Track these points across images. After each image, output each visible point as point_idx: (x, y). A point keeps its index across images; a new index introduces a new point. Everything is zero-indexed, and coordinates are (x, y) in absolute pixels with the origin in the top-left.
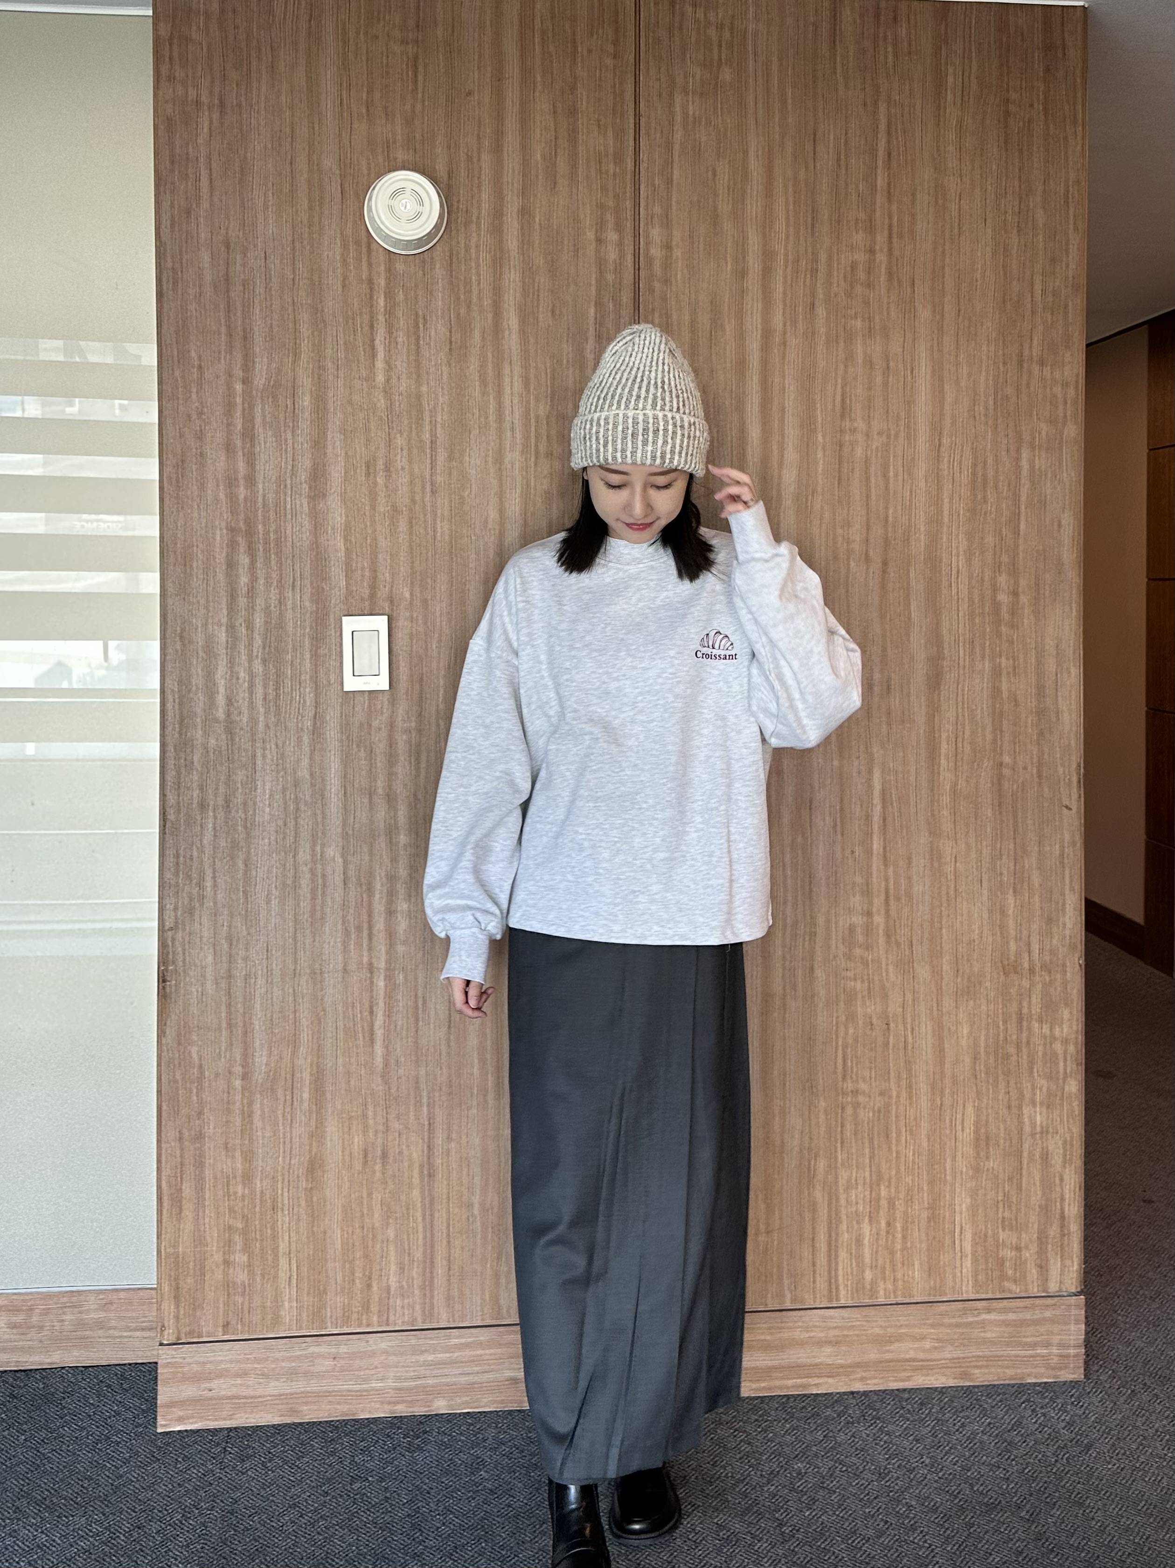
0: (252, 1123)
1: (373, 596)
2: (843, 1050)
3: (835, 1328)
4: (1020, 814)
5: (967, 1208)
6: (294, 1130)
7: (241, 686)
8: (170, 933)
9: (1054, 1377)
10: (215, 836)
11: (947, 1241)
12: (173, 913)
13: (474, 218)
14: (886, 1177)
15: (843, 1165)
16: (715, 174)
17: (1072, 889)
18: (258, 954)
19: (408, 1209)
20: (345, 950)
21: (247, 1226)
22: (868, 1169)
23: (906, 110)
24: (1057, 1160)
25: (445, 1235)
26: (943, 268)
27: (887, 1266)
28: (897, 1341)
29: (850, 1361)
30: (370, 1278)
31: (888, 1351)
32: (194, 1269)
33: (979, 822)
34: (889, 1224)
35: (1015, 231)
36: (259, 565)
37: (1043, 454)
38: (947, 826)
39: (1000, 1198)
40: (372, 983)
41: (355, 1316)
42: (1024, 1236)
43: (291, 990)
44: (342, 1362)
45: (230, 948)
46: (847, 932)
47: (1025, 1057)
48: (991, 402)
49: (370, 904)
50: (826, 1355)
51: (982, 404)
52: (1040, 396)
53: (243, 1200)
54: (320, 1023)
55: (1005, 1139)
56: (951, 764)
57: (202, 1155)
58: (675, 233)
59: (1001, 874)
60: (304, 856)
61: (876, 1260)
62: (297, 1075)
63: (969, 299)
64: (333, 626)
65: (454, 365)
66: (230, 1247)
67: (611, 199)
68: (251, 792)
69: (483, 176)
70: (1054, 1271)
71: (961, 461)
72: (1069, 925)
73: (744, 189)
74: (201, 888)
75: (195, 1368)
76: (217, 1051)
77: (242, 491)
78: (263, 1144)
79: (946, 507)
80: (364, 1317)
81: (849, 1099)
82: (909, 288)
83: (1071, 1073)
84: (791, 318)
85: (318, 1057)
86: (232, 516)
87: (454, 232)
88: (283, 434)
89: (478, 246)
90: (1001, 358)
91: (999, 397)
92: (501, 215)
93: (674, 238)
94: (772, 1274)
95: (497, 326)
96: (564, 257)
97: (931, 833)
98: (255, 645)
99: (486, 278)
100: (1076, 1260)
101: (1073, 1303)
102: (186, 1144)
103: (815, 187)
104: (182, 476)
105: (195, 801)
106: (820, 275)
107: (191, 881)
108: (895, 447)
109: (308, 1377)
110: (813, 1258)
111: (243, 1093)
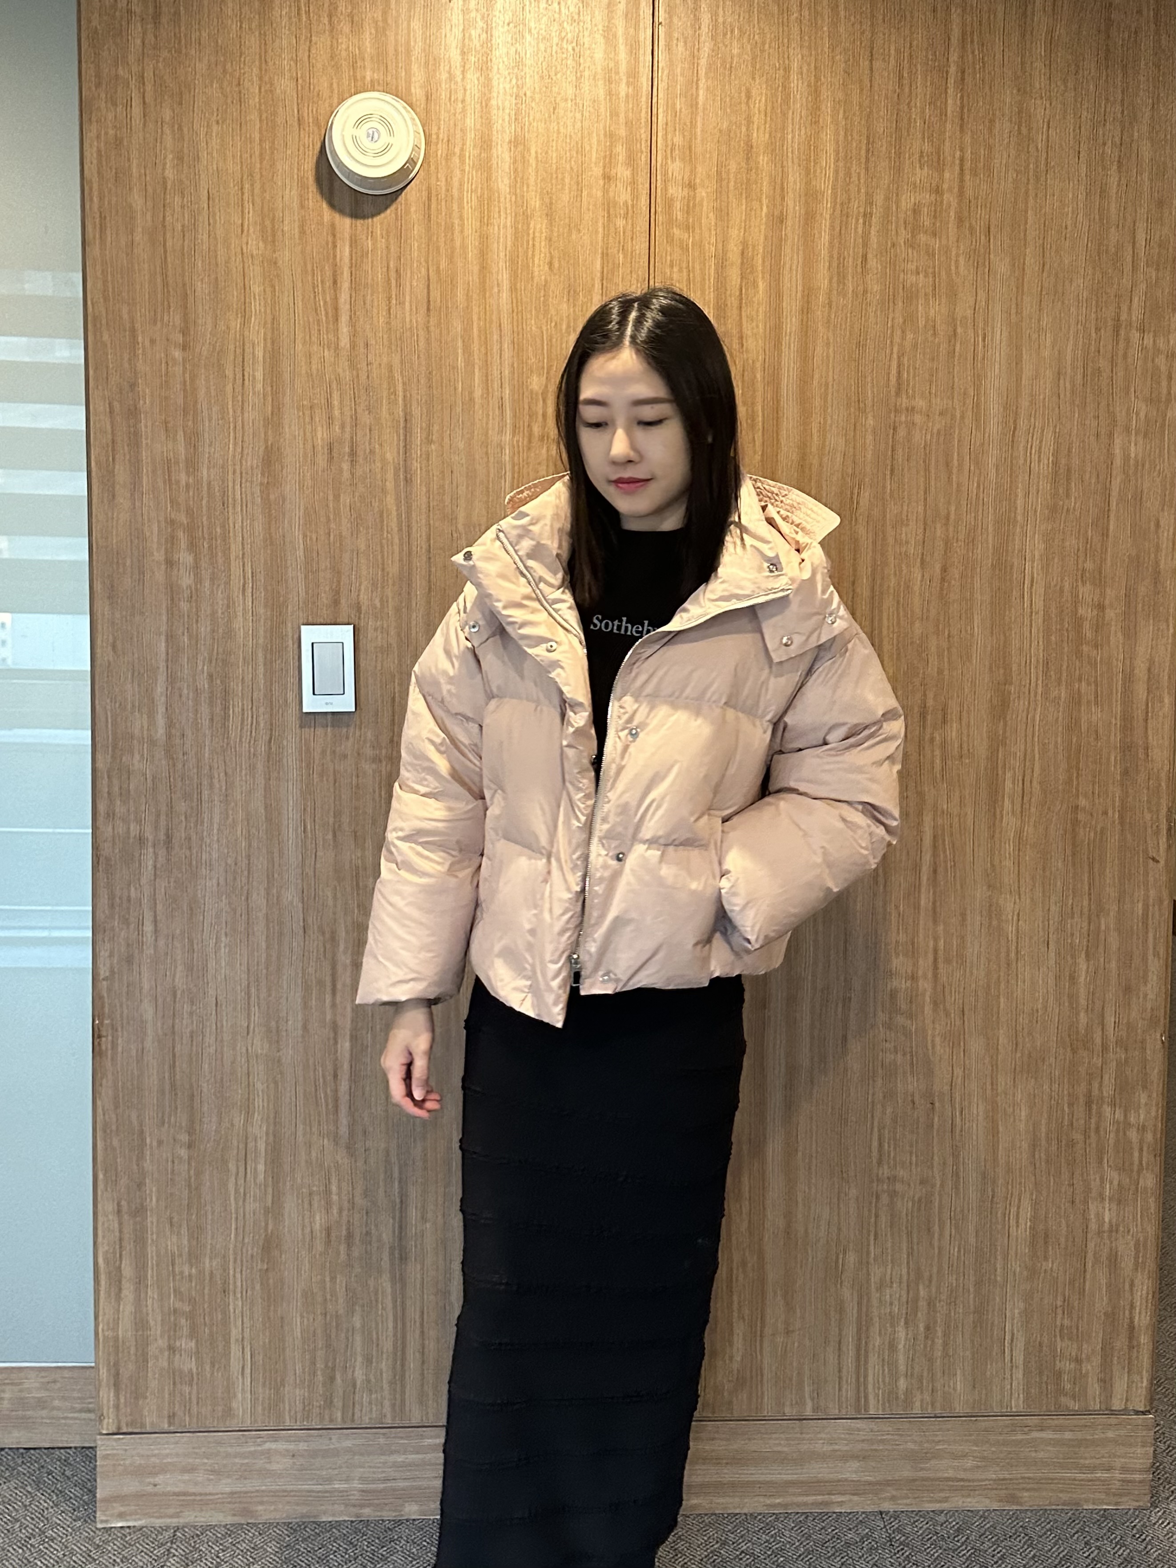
0: (200, 1197)
1: (336, 602)
2: (879, 1131)
3: (863, 1441)
4: (1097, 866)
5: (1021, 1315)
6: (247, 1205)
7: (184, 704)
8: (105, 983)
9: (1117, 1504)
10: (155, 874)
11: (996, 1349)
12: (108, 961)
14: (926, 1275)
15: (876, 1260)
16: (749, 97)
17: (1156, 954)
18: (205, 1008)
19: (376, 1294)
20: (306, 1006)
21: (194, 1309)
22: (905, 1266)
23: (985, 16)
24: (1127, 1263)
25: (418, 1324)
26: (1026, 212)
27: (925, 1374)
28: (934, 1457)
29: (879, 1477)
30: (333, 1369)
31: (923, 1469)
32: (136, 1355)
33: (1048, 873)
34: (927, 1328)
35: (1115, 167)
36: (204, 563)
37: (1140, 439)
38: (1009, 879)
39: (1059, 1303)
40: (336, 1043)
41: (316, 1411)
42: (1085, 1346)
43: (244, 1050)
44: (302, 1460)
45: (174, 1001)
47: (1094, 1145)
48: (1079, 377)
49: (334, 955)
50: (851, 1471)
51: (1068, 378)
52: (1139, 368)
53: (191, 1281)
54: (277, 1088)
55: (1067, 1237)
56: (1018, 808)
57: (143, 1230)
58: (699, 169)
59: (1072, 935)
60: (259, 900)
61: (912, 1368)
62: (251, 1145)
63: (1057, 251)
64: (290, 634)
65: (432, 329)
66: (175, 1331)
67: (623, 127)
68: (196, 826)
69: (468, 98)
70: (1120, 1386)
71: (1040, 448)
72: (1151, 996)
73: (784, 114)
74: (140, 932)
75: (138, 1461)
76: (160, 1115)
77: (183, 477)
78: (212, 1220)
79: (1020, 502)
80: (327, 1412)
81: (885, 1187)
82: (983, 237)
83: (1148, 1164)
84: (839, 273)
85: (275, 1123)
86: (172, 507)
87: (433, 168)
88: (231, 411)
89: (461, 185)
90: (1093, 322)
91: (1090, 370)
92: (490, 147)
93: (699, 175)
94: (791, 1380)
95: (484, 282)
96: (565, 197)
97: (989, 886)
98: (200, 658)
99: (471, 224)
100: (1145, 1375)
101: (1140, 1422)
102: (126, 1217)
103: (871, 112)
104: (114, 459)
105: (132, 834)
106: (874, 220)
107: (128, 925)
108: (961, 429)
109: (264, 1474)
110: (839, 1363)
111: (189, 1163)
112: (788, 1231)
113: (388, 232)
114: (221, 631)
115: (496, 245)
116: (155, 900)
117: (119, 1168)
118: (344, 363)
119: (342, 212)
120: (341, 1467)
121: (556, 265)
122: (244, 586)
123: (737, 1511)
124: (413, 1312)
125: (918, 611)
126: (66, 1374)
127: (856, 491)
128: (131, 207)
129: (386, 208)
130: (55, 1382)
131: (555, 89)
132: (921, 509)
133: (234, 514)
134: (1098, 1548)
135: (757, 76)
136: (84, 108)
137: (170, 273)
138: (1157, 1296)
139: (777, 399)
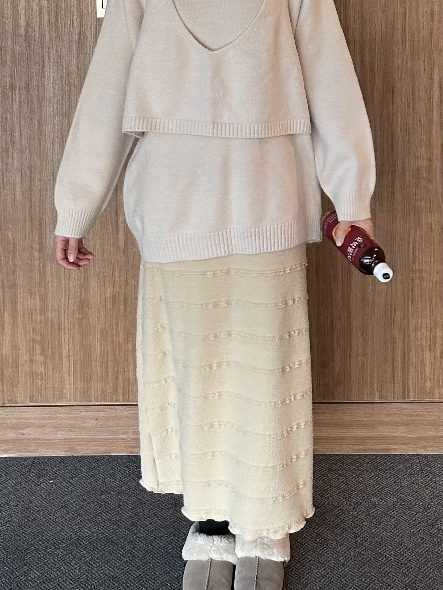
0: (46, 278)
2: (413, 243)
3: (407, 415)
6: (71, 283)
7: (35, 14)
10: (20, 105)
15: (412, 315)
18: (47, 177)
21: (43, 339)
22: (428, 318)
29: (416, 436)
30: (118, 372)
31: (441, 431)
32: (12, 363)
40: (117, 196)
41: (109, 395)
44: (101, 422)
45: (31, 173)
46: (416, 171)
50: (401, 432)
53: (41, 324)
57: (15, 297)
61: (434, 374)
66: (33, 351)
68: (41, 79)
75: (14, 421)
76: (24, 234)
78: (52, 291)
80: (114, 396)
81: (417, 275)
94: (367, 380)
107: (7, 132)
109: (82, 429)
110: (393, 372)
111: (39, 260)
112: (364, 299)
116: (20, 118)
120: (122, 426)
123: (338, 453)
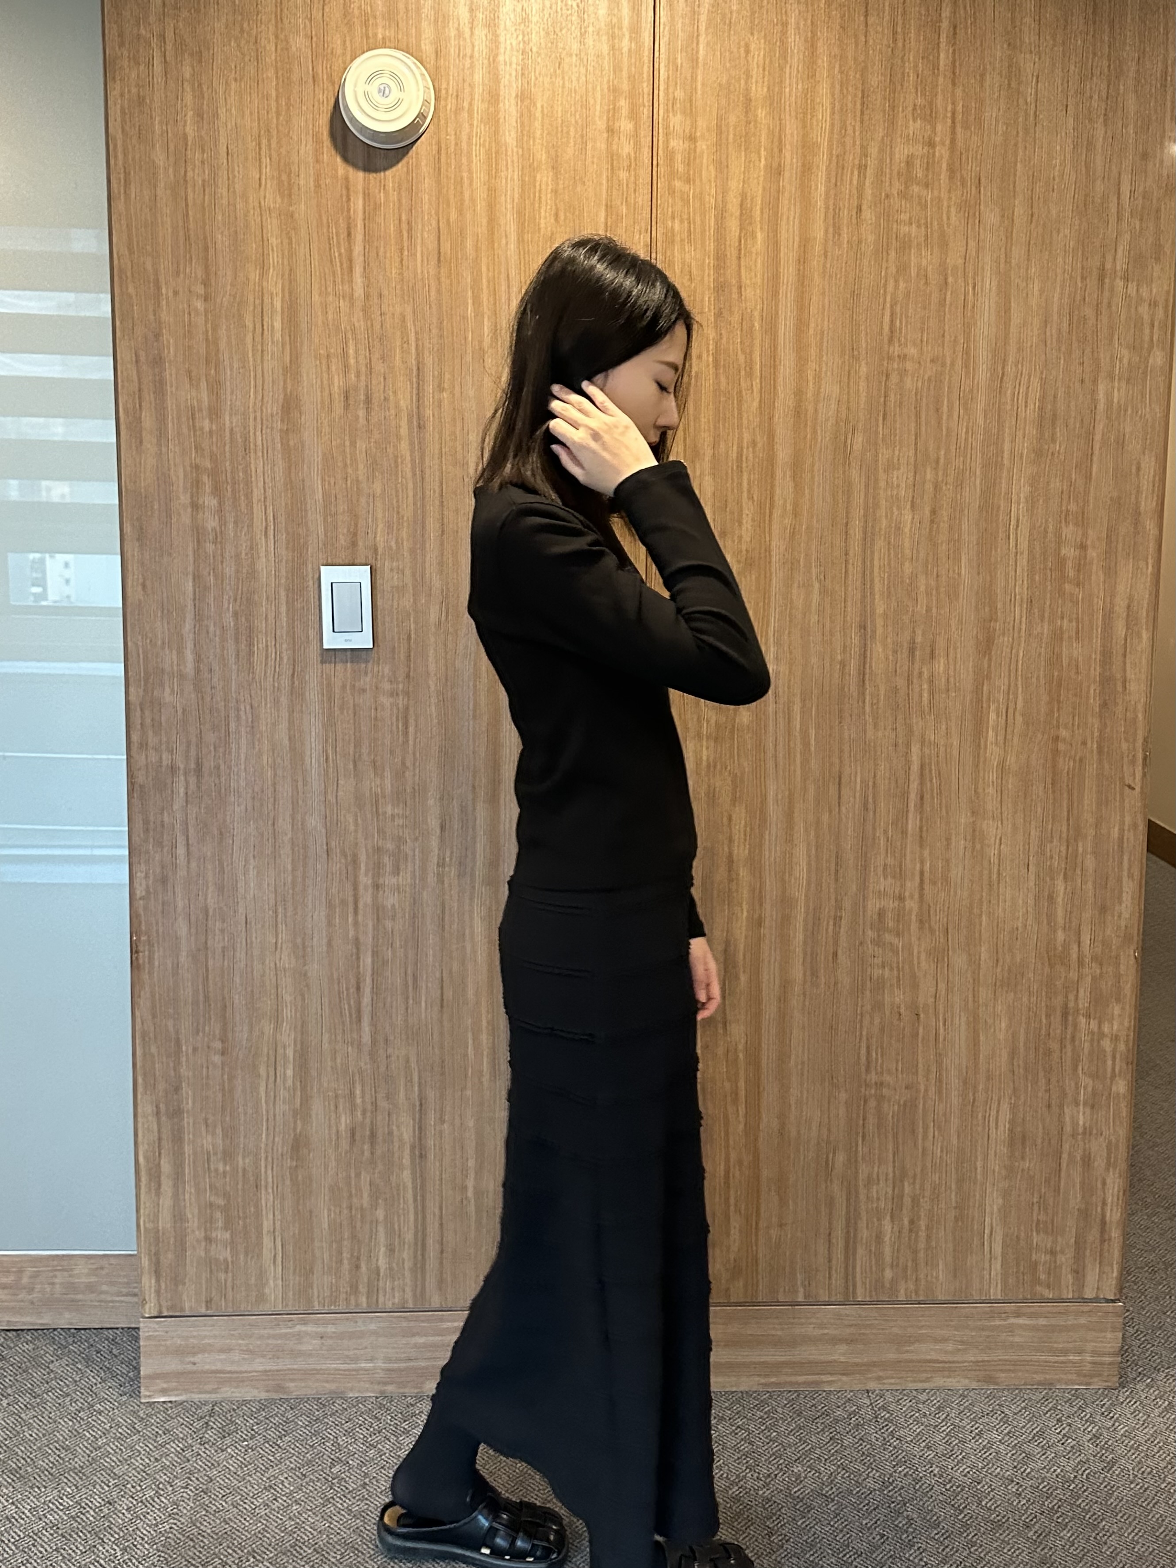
0: (233, 1100)
1: (354, 544)
2: (868, 1040)
3: (851, 1326)
4: (1075, 793)
5: (999, 1210)
6: (277, 1107)
7: (211, 641)
8: (141, 902)
9: (1087, 1384)
10: (187, 802)
11: (976, 1242)
12: (144, 882)
13: (466, 105)
14: (911, 1173)
15: (863, 1159)
16: (747, 52)
17: (1131, 876)
18: (235, 925)
19: (398, 1190)
20: (330, 924)
21: (228, 1201)
22: (891, 1164)
24: (1099, 1163)
25: (437, 1218)
26: (1016, 164)
27: (910, 1264)
28: (918, 1341)
29: (866, 1360)
30: (358, 1259)
31: (907, 1351)
32: (175, 1245)
33: (1029, 800)
34: (912, 1222)
35: (1102, 119)
36: (228, 507)
37: (1123, 384)
38: (991, 805)
39: (1035, 1200)
40: (358, 958)
41: (343, 1296)
42: (1059, 1239)
43: (272, 965)
44: (330, 1342)
45: (206, 920)
46: (875, 917)
47: (1069, 1054)
48: (1065, 325)
49: (356, 877)
50: (839, 1354)
51: (1055, 326)
52: (1123, 317)
53: (225, 1177)
54: (303, 999)
55: (1043, 1139)
56: (1001, 738)
57: (180, 1130)
58: (700, 123)
59: (1051, 857)
60: (284, 824)
61: (898, 1258)
62: (280, 1051)
63: (1045, 202)
64: (310, 576)
65: (443, 279)
66: (211, 1223)
67: (626, 82)
68: (224, 755)
69: (476, 54)
70: (1092, 1277)
71: (1027, 394)
72: (1126, 915)
73: (782, 69)
74: (174, 856)
75: (178, 1342)
76: (195, 1024)
77: (206, 424)
78: (245, 1121)
79: (1007, 447)
80: (353, 1298)
81: (873, 1091)
82: (973, 188)
83: (1120, 1072)
84: (834, 224)
85: (302, 1034)
86: (197, 452)
87: (442, 122)
88: (251, 359)
89: (470, 138)
90: (1079, 271)
91: (1075, 318)
92: (497, 101)
93: (699, 129)
94: (784, 1269)
95: (493, 233)
96: (570, 151)
97: (973, 812)
98: (226, 597)
99: (480, 176)
100: (1115, 1267)
101: (1111, 1310)
102: (164, 1118)
103: (866, 67)
104: (140, 406)
105: (164, 763)
106: (870, 172)
107: (162, 847)
108: (950, 377)
109: (295, 1354)
110: (829, 1253)
111: (223, 1069)
112: (782, 1132)
113: (400, 185)
114: (244, 571)
115: (503, 198)
116: (187, 824)
117: (157, 1073)
118: (358, 314)
119: (355, 166)
120: (365, 1348)
121: (562, 216)
122: (266, 528)
123: (734, 1389)
124: (432, 1207)
125: (907, 552)
126: (113, 1261)
127: (850, 437)
128: (154, 162)
129: (398, 162)
130: (102, 1268)
131: (561, 45)
132: (912, 453)
133: (256, 459)
134: (1069, 1425)
135: (756, 33)
136: (108, 68)
137: (192, 226)
138: (1128, 1193)
139: (774, 346)
